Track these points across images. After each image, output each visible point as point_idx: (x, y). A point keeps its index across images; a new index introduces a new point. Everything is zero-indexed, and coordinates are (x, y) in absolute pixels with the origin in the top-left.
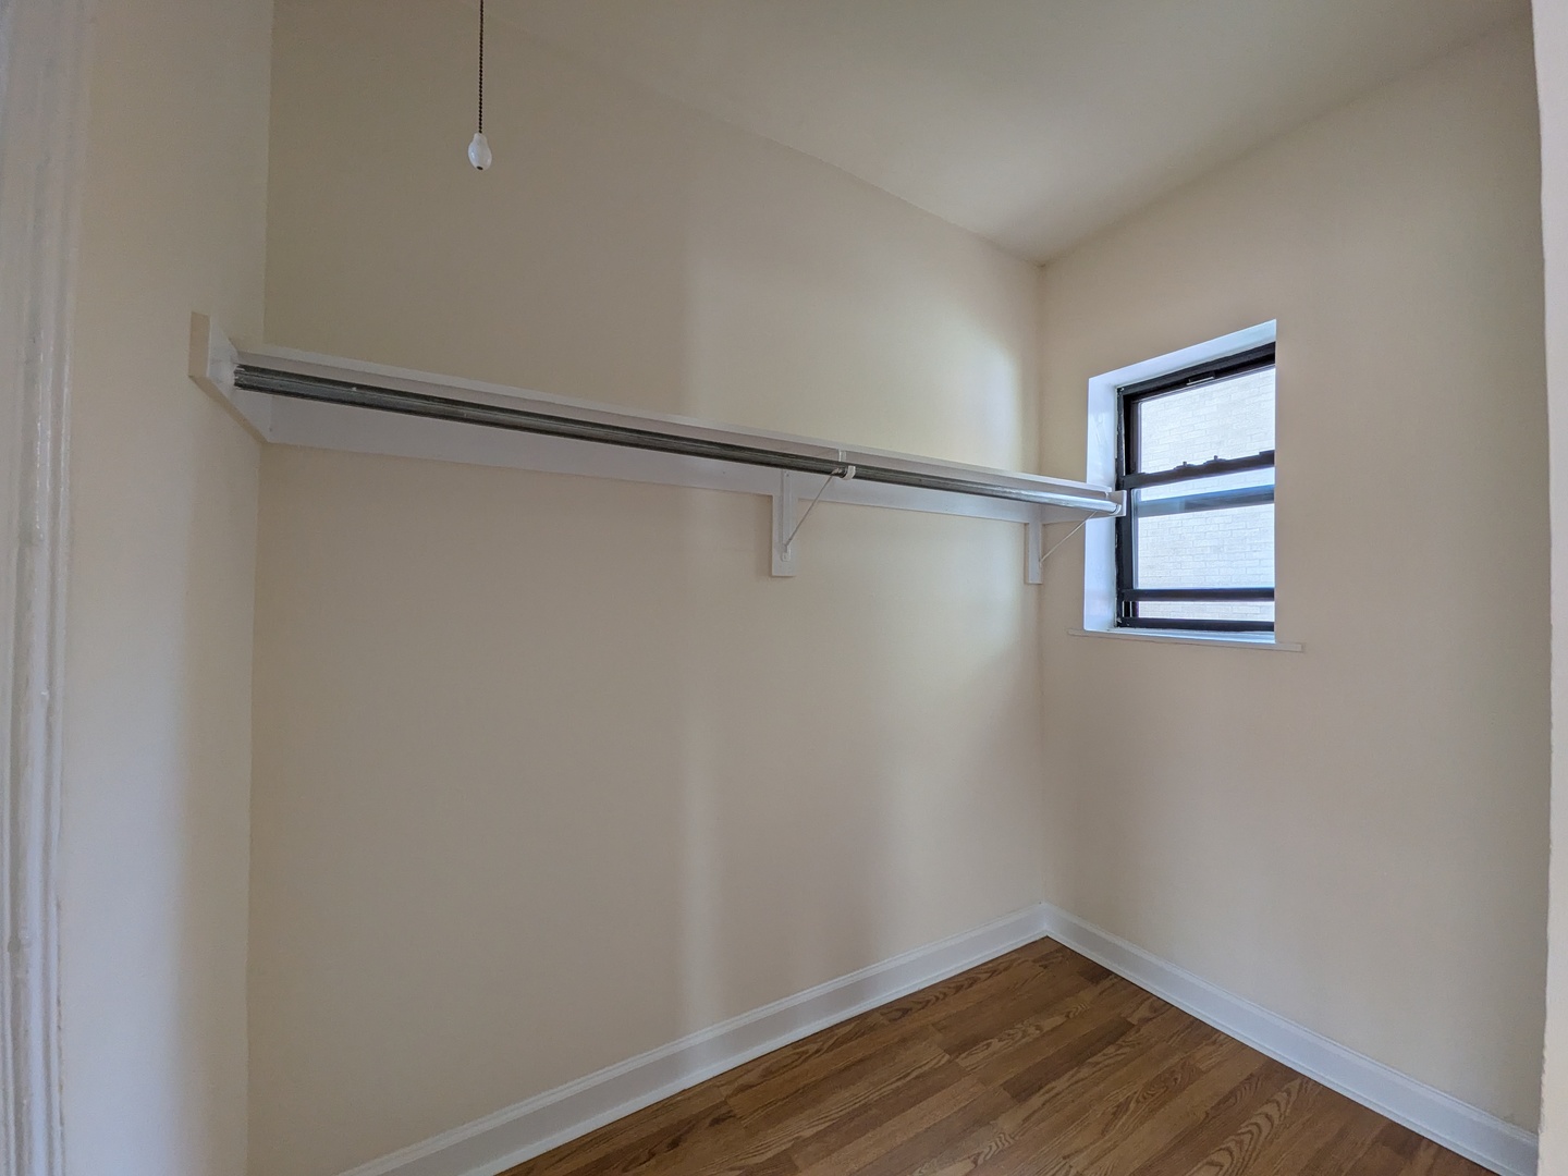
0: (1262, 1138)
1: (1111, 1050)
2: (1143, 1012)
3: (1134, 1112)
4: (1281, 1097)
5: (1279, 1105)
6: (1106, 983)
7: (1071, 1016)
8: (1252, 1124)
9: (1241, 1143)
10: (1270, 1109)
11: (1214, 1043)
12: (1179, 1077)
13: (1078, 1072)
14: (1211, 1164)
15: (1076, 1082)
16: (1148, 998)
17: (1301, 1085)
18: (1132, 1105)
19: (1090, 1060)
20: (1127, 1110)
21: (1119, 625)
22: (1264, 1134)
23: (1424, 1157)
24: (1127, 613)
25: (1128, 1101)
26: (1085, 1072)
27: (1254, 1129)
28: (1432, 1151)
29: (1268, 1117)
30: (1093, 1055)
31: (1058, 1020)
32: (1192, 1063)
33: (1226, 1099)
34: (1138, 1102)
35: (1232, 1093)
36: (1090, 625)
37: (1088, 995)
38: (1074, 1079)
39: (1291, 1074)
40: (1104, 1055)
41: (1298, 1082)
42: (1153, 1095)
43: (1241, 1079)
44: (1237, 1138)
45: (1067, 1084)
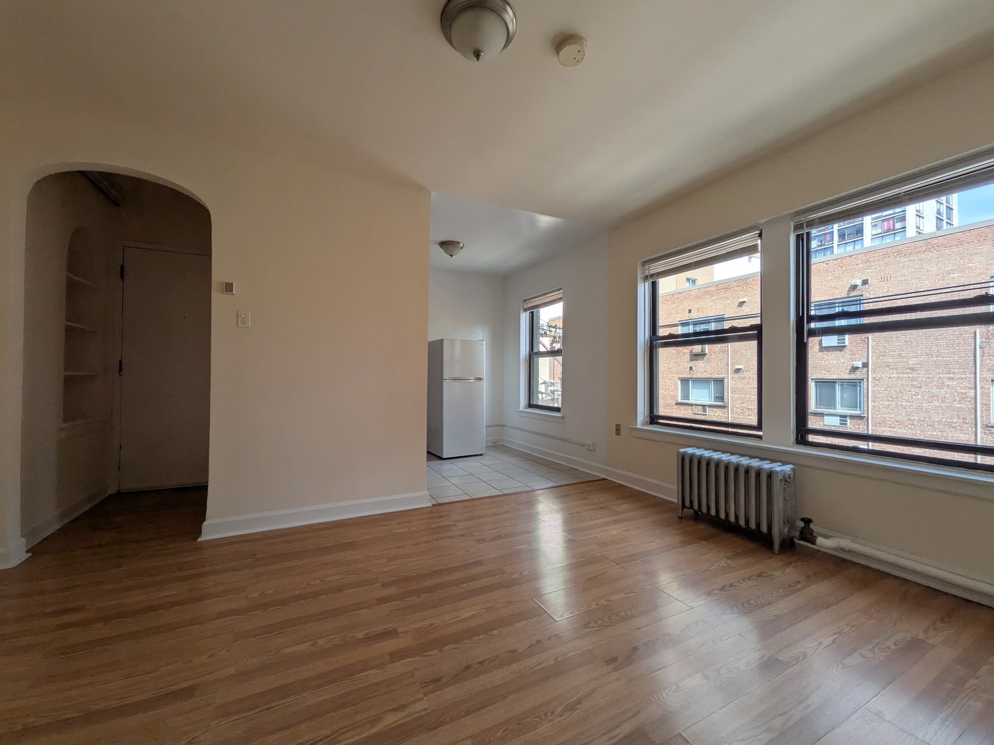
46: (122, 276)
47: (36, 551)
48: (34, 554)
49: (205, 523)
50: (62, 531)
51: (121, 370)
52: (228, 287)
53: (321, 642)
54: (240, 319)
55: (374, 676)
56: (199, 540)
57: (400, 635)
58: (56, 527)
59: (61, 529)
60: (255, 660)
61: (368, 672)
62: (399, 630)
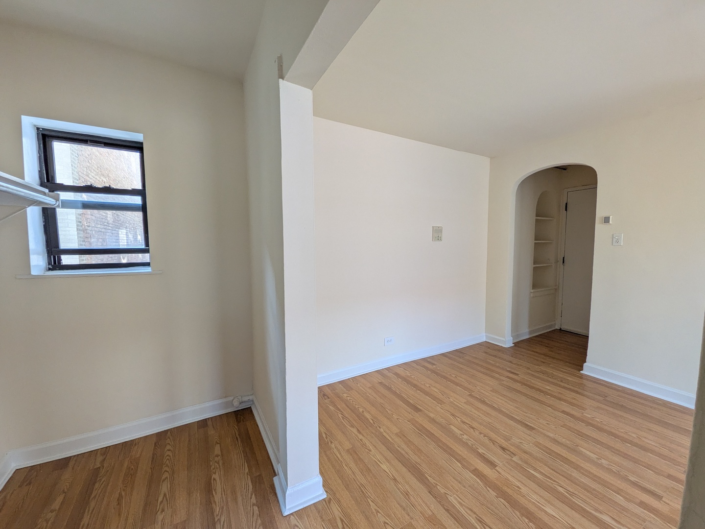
0: (172, 457)
1: (97, 485)
2: (100, 458)
3: (126, 494)
4: (168, 441)
5: (169, 444)
6: (71, 464)
7: (66, 490)
8: (166, 457)
9: (167, 465)
10: (168, 447)
11: (135, 445)
12: (133, 467)
13: (89, 508)
14: (164, 480)
15: (92, 512)
16: (97, 452)
17: (171, 433)
18: (123, 494)
19: (91, 498)
20: (122, 497)
21: (50, 269)
22: (171, 455)
23: (210, 423)
24: (55, 263)
25: (120, 494)
26: (92, 504)
27: (167, 457)
28: (210, 420)
29: (169, 450)
30: (91, 493)
31: (60, 499)
32: (133, 458)
33: (153, 458)
34: (124, 490)
35: (154, 454)
36: (34, 272)
37: (67, 475)
38: (90, 512)
39: (166, 432)
40: (96, 489)
41: (169, 433)
42: (128, 482)
43: (153, 448)
44: (165, 465)
45: (89, 516)
46: (566, 210)
47: (517, 344)
48: (515, 346)
49: (585, 364)
50: (529, 340)
51: (563, 262)
52: (607, 220)
53: (603, 461)
54: (614, 240)
55: (619, 499)
56: (581, 372)
57: (661, 502)
58: (527, 337)
59: (529, 338)
60: (564, 440)
61: (618, 496)
62: (663, 499)
